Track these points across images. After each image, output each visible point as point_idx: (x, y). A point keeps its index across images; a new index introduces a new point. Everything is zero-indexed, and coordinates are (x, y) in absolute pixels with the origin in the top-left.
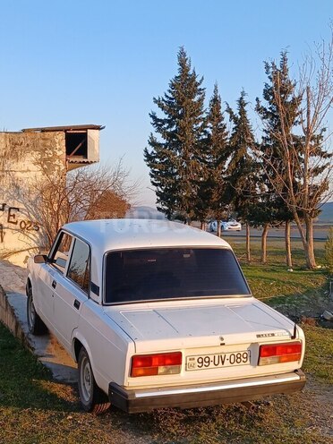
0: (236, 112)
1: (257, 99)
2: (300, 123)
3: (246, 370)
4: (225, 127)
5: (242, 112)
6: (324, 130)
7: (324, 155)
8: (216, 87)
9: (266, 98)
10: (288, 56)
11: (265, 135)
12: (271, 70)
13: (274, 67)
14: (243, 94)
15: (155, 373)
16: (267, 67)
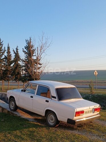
0: (15, 51)
1: (23, 49)
2: (35, 56)
3: (92, 114)
4: (11, 55)
5: (17, 52)
6: (41, 58)
7: (40, 64)
8: (8, 44)
9: (26, 48)
10: (31, 38)
11: (25, 58)
12: (27, 41)
13: (28, 41)
14: (17, 47)
15: (79, 115)
16: (26, 41)
